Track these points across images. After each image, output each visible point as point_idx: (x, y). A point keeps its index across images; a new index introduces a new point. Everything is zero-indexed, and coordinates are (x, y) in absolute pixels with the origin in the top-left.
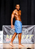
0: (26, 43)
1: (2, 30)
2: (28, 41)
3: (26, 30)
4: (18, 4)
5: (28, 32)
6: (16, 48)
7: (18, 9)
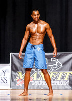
0: (58, 88)
1: (9, 63)
2: (62, 85)
4: (36, 9)
5: (62, 65)
6: (37, 99)
7: (37, 19)
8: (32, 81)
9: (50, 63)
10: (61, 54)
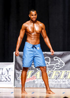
2: (64, 83)
5: (64, 64)
6: (40, 97)
7: (34, 19)
9: (53, 62)
10: (63, 53)
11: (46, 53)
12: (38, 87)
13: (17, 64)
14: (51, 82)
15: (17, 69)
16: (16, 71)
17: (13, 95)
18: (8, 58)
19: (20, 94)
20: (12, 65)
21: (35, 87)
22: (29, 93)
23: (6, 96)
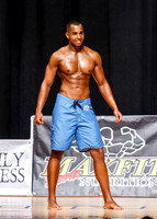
1: (29, 138)
3: (135, 135)
6: (91, 217)
7: (78, 43)
8: (80, 178)
10: (143, 119)
11: (103, 117)
12: (87, 194)
13: (38, 144)
14: (115, 183)
15: (39, 155)
16: (37, 158)
17: (29, 213)
18: (17, 131)
19: (45, 211)
20: (26, 146)
21: (78, 194)
22: (65, 207)
23: (13, 214)
